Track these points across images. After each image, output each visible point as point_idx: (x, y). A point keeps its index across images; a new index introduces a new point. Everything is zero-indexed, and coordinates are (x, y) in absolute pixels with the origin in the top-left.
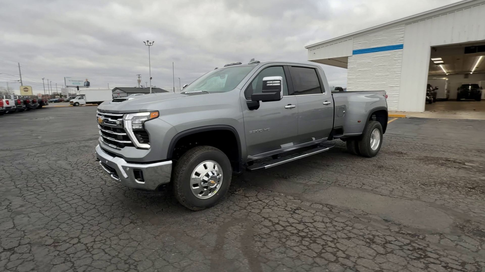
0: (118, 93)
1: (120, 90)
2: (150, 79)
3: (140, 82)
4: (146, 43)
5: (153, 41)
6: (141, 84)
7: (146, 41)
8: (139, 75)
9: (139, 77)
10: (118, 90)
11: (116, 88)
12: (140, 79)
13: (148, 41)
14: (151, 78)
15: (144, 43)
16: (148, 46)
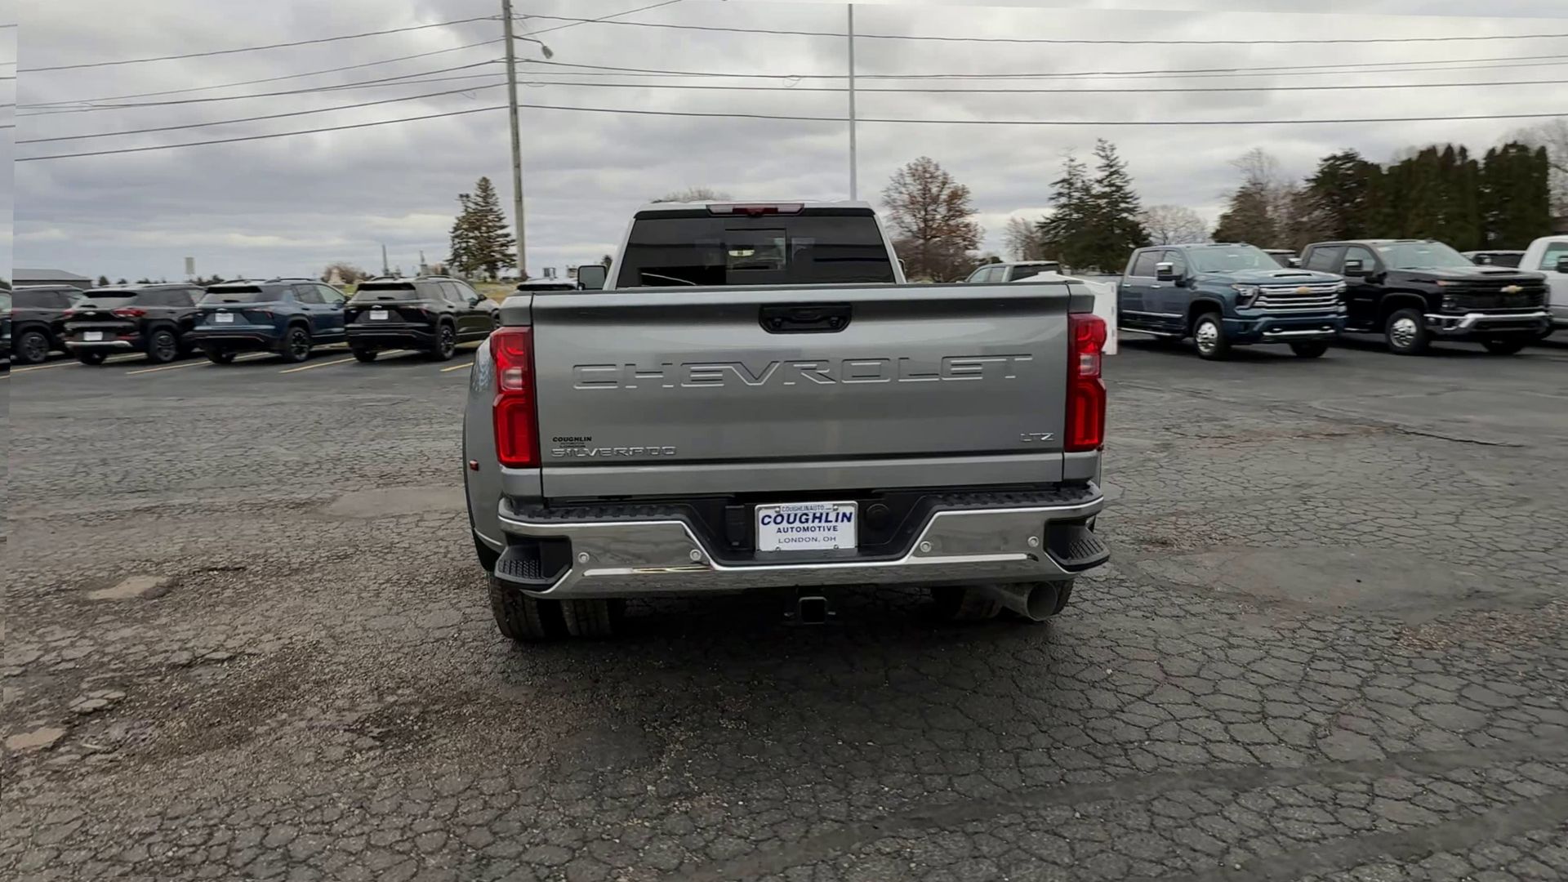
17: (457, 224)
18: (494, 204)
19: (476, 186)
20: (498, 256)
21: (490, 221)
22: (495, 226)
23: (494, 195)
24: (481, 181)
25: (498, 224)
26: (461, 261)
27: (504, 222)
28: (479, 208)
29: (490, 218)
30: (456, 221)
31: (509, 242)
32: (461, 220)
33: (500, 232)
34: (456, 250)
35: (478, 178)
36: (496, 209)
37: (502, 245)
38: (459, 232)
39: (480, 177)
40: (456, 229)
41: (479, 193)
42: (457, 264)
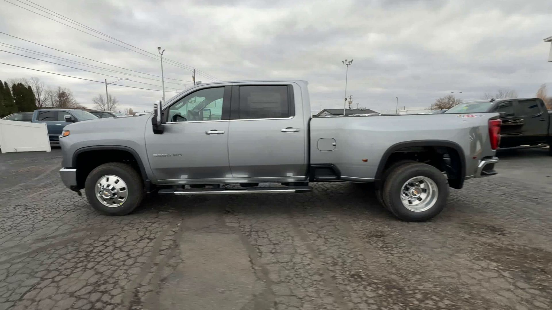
0: (326, 114)
1: (327, 111)
2: (344, 100)
3: (351, 103)
4: (345, 62)
5: (351, 60)
6: (351, 106)
7: (345, 60)
8: (351, 96)
9: (350, 99)
10: (325, 112)
11: (324, 110)
12: (351, 100)
13: (346, 61)
14: (346, 99)
15: (343, 63)
16: (347, 65)
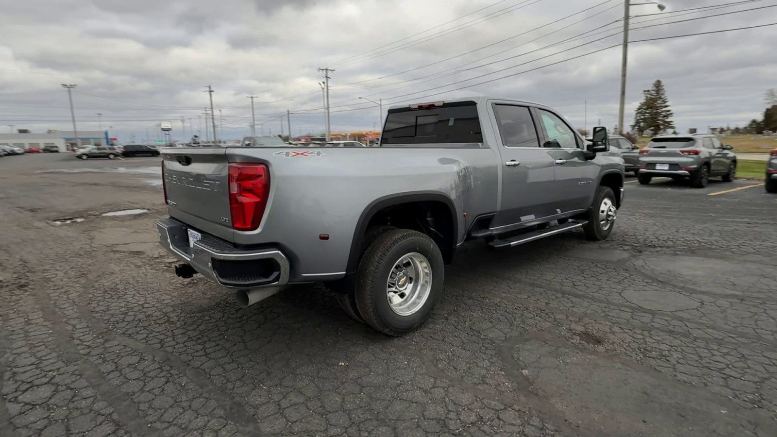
17: (640, 106)
18: (662, 94)
19: (652, 85)
20: (661, 122)
21: (658, 104)
22: (661, 106)
23: (663, 89)
24: (656, 82)
25: (664, 105)
26: (639, 126)
27: (667, 104)
28: (653, 97)
29: (659, 102)
30: (640, 105)
31: (669, 114)
32: (643, 104)
33: (664, 109)
34: (638, 120)
35: (654, 81)
36: (663, 97)
37: (664, 116)
38: (640, 111)
39: (655, 80)
40: (639, 109)
41: (654, 89)
42: (637, 127)
